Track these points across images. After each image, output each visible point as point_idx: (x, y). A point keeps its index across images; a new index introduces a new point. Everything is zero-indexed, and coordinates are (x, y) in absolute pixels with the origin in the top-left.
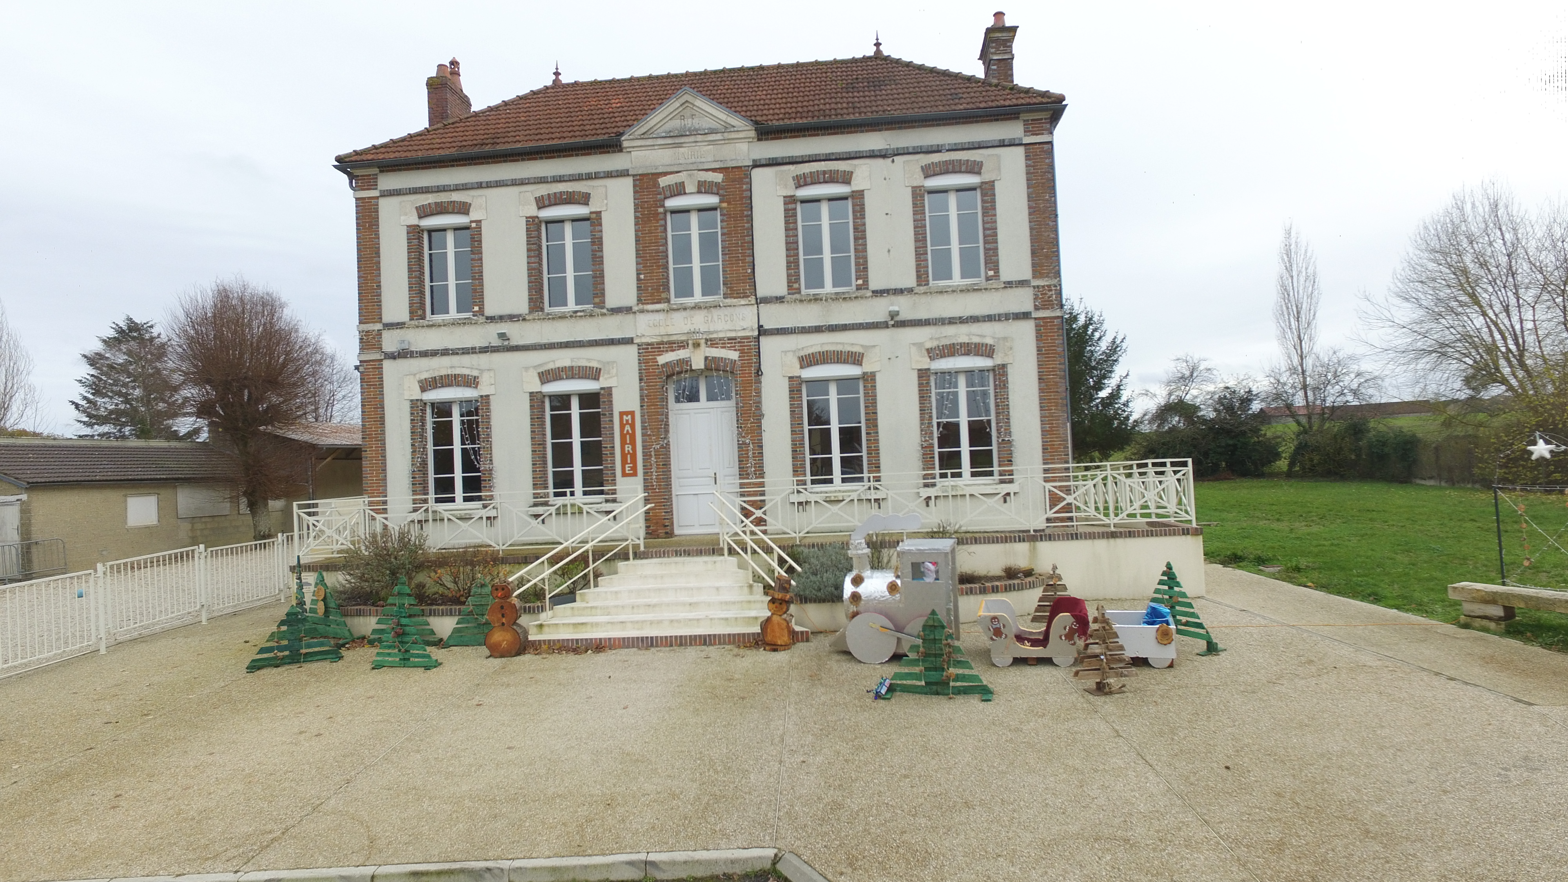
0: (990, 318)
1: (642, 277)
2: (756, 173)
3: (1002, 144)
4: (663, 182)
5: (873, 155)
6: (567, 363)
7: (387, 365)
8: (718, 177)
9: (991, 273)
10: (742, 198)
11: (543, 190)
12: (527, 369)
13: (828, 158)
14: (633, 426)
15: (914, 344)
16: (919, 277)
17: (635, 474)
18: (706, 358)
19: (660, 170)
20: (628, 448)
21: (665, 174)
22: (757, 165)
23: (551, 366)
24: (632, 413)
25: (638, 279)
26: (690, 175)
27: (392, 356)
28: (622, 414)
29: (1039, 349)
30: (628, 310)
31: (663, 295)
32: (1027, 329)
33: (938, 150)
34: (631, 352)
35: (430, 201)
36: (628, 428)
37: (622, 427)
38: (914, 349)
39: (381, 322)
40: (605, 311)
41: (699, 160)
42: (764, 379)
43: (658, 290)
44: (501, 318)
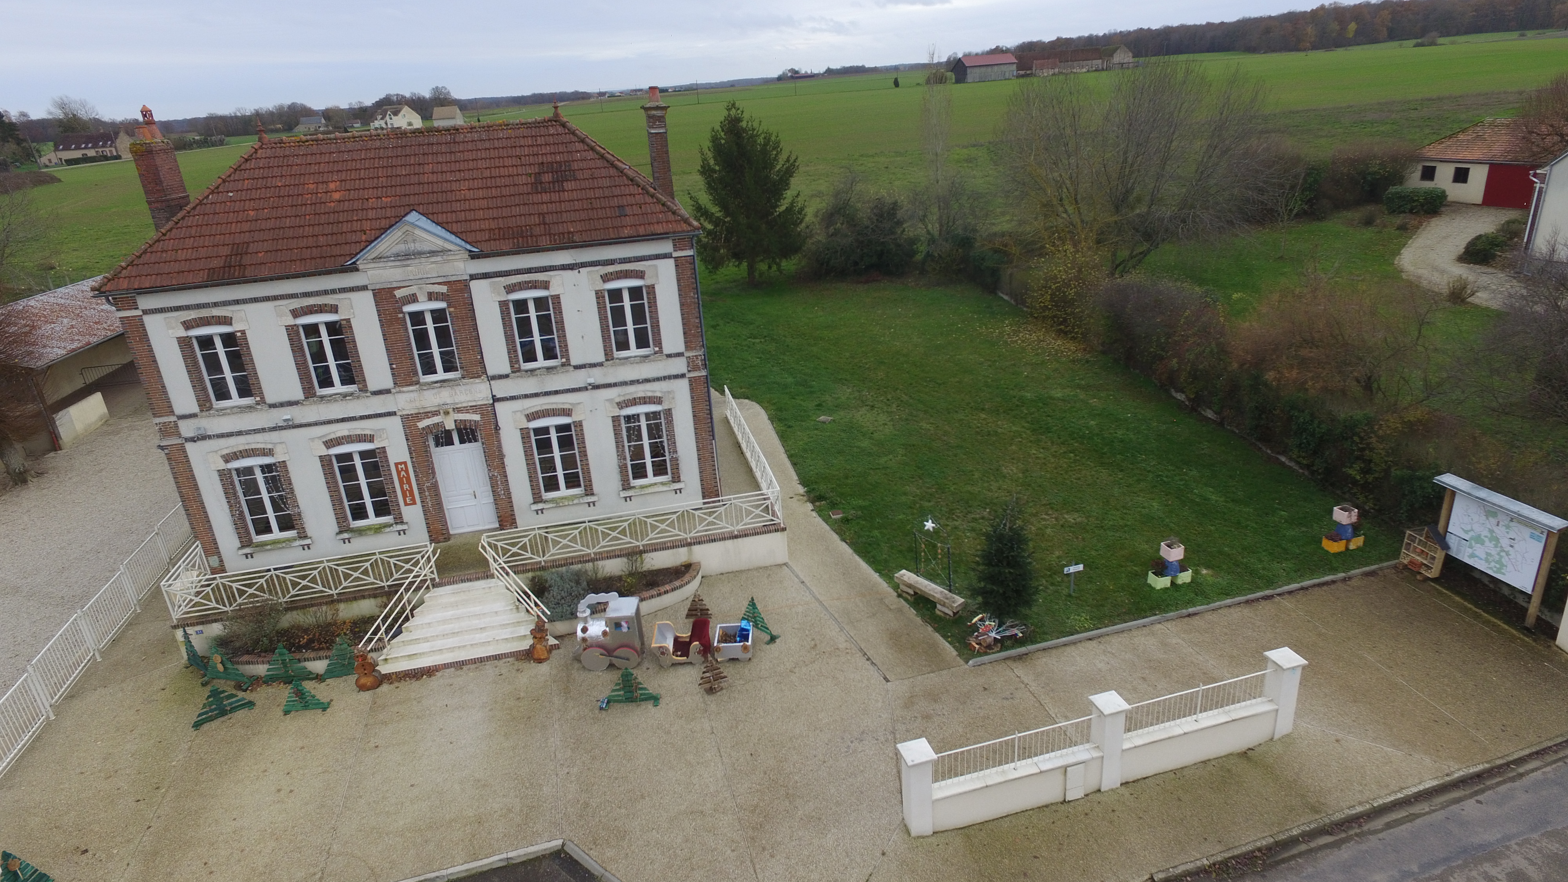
0: (658, 379)
1: (394, 366)
2: (474, 285)
3: (657, 257)
4: (399, 294)
5: (564, 267)
6: (346, 433)
7: (189, 446)
8: (444, 289)
9: (657, 349)
10: (465, 304)
11: (296, 304)
12: (312, 439)
13: (529, 271)
14: (407, 471)
15: (607, 400)
16: (606, 354)
17: (414, 503)
18: (455, 421)
19: (395, 285)
20: (406, 487)
21: (399, 288)
22: (473, 277)
23: (332, 436)
24: (405, 463)
25: (392, 369)
26: (420, 288)
27: (193, 440)
28: (396, 464)
29: (692, 398)
30: (388, 391)
31: (414, 379)
32: (684, 384)
33: (611, 262)
34: (396, 422)
35: (193, 317)
36: (403, 473)
37: (399, 473)
38: (607, 404)
39: (174, 415)
40: (369, 394)
41: (425, 276)
42: (501, 432)
43: (409, 375)
44: (282, 405)
